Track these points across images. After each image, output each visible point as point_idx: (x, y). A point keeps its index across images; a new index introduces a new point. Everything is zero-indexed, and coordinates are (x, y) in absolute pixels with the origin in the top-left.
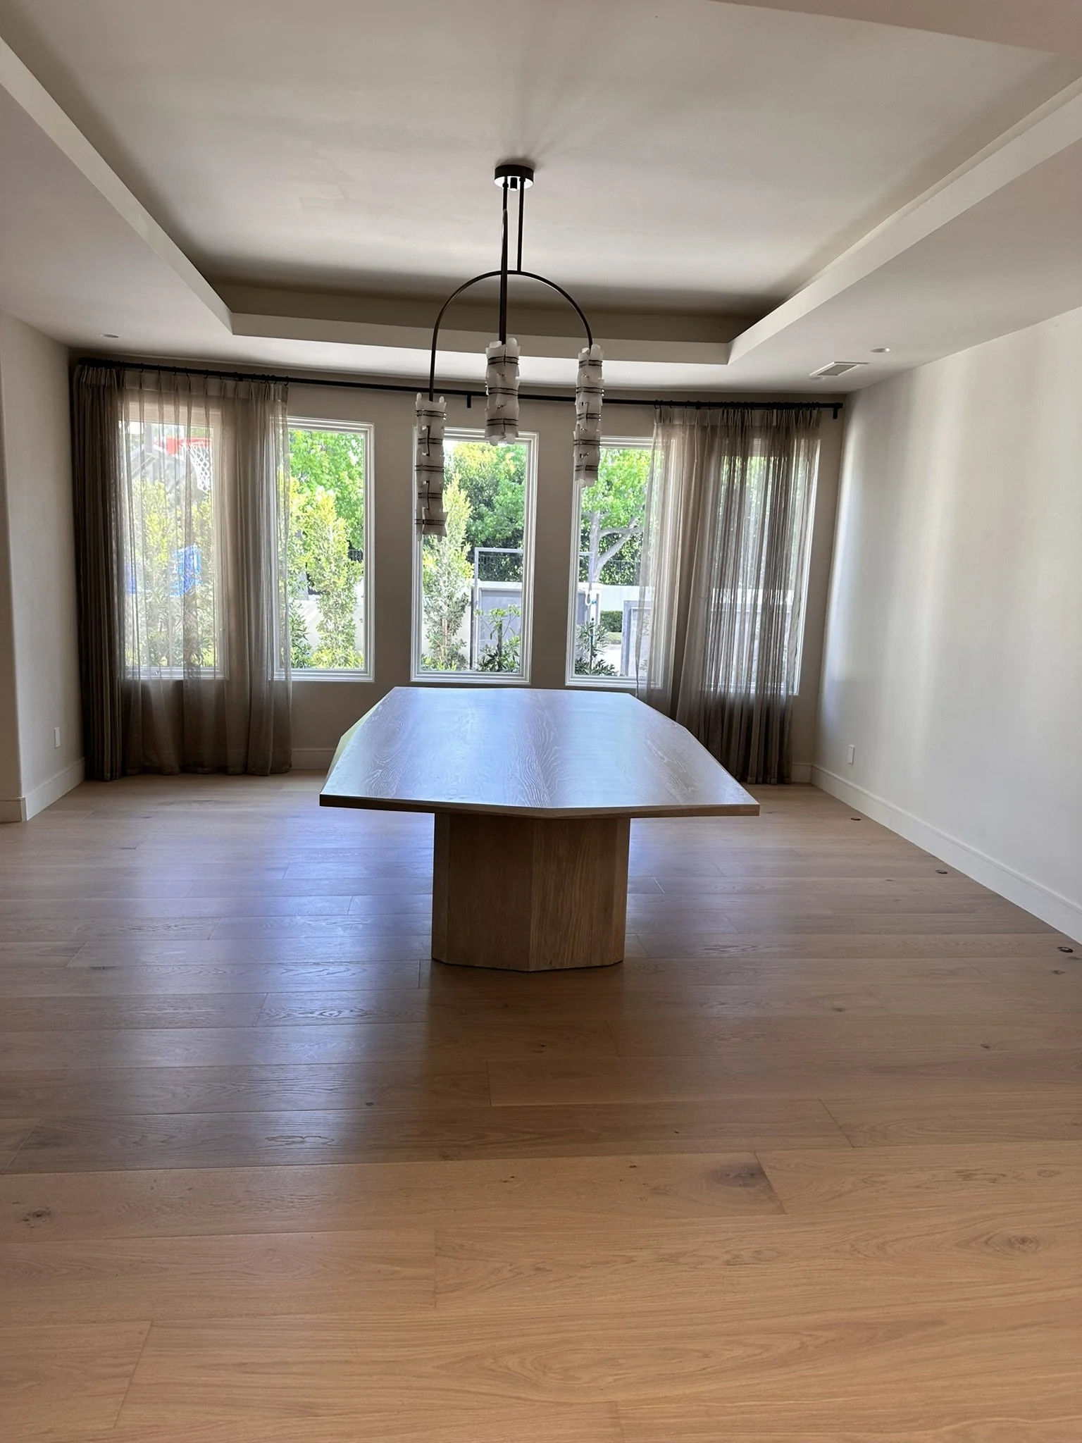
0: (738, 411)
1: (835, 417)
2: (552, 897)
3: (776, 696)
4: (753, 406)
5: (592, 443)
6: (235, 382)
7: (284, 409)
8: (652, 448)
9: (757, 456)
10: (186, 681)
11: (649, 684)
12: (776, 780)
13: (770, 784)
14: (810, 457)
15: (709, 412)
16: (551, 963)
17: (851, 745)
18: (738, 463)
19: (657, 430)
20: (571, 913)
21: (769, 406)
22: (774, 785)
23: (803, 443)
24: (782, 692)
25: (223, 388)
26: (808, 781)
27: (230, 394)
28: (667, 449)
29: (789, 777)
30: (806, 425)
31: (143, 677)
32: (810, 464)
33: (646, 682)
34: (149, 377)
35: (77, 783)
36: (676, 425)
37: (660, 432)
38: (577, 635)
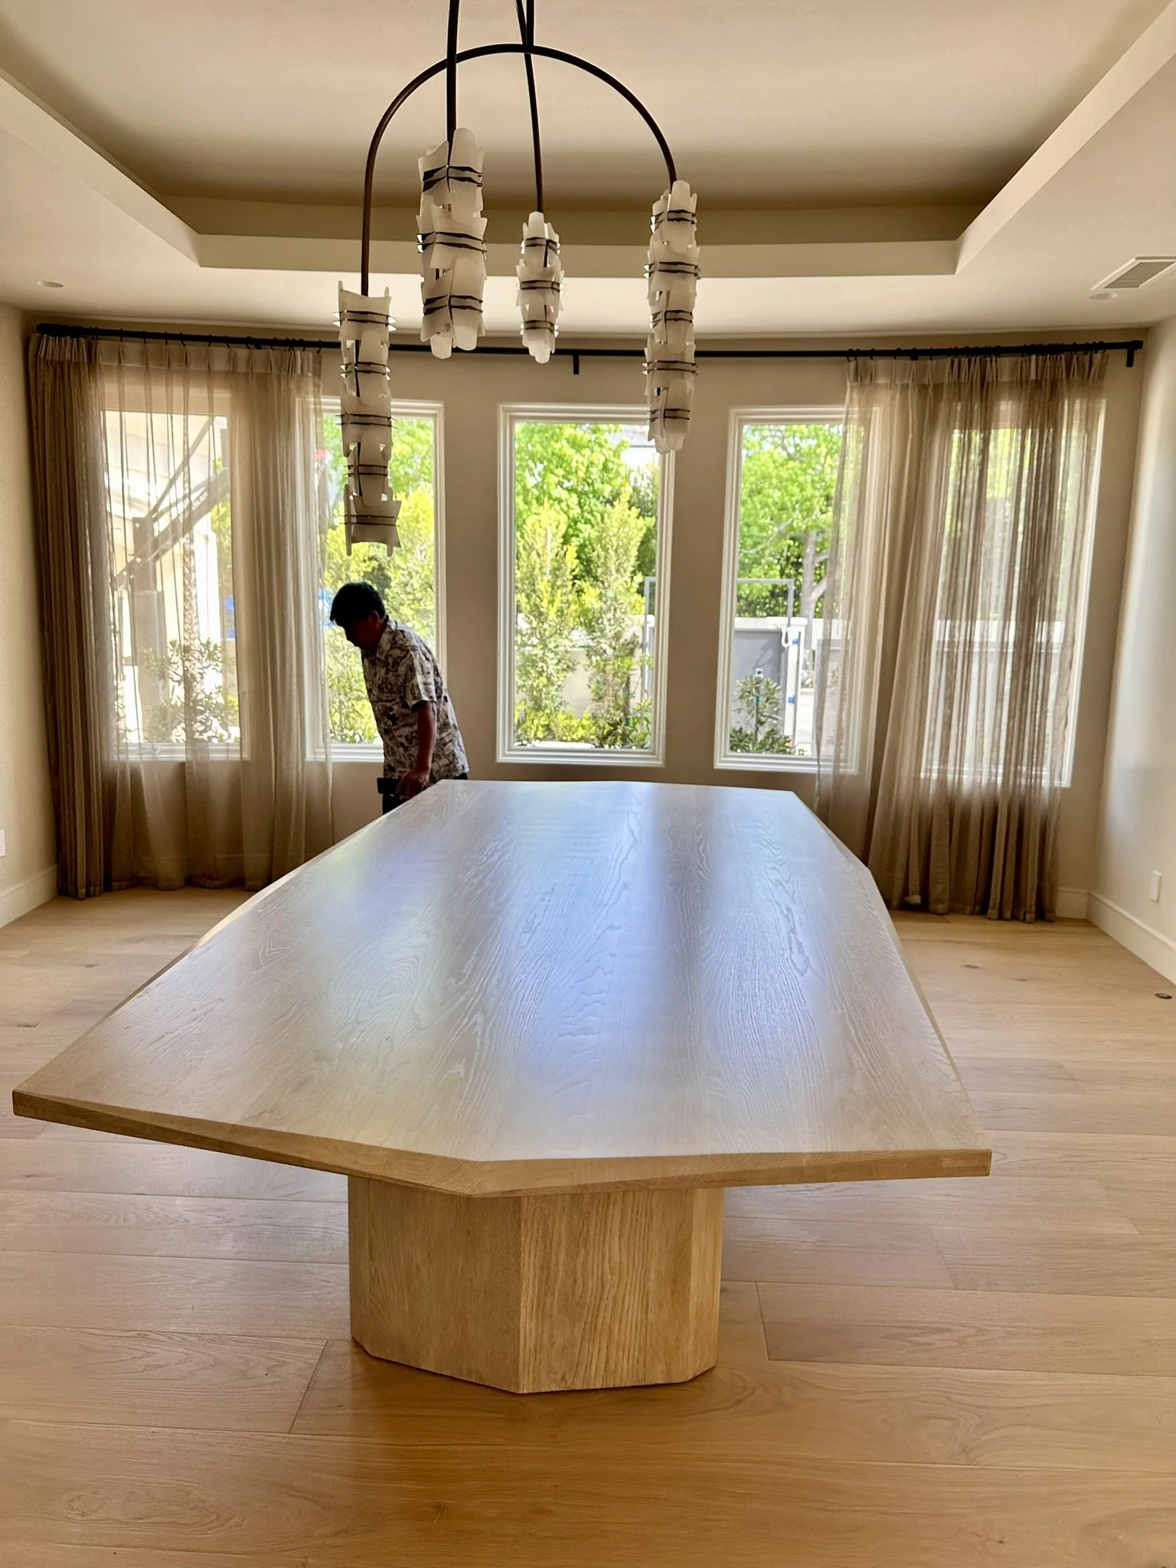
0: (975, 361)
1: (1130, 363)
2: (562, 1257)
3: (1033, 788)
4: (998, 351)
5: (678, 366)
6: (248, 350)
7: (316, 386)
8: (844, 421)
9: (1005, 428)
10: (190, 762)
11: (836, 767)
12: (1034, 915)
13: (1024, 920)
14: (1090, 425)
15: (930, 363)
16: (563, 1378)
17: (1155, 872)
18: (977, 438)
19: (851, 394)
20: (603, 1286)
21: (1025, 351)
22: (1030, 923)
23: (1077, 406)
24: (1044, 781)
25: (233, 360)
26: (1083, 917)
27: (242, 368)
28: (866, 421)
29: (1053, 911)
30: (1083, 377)
31: (133, 757)
32: (1090, 436)
33: (832, 764)
34: (132, 347)
35: (39, 901)
36: (880, 385)
37: (855, 397)
38: (736, 693)
